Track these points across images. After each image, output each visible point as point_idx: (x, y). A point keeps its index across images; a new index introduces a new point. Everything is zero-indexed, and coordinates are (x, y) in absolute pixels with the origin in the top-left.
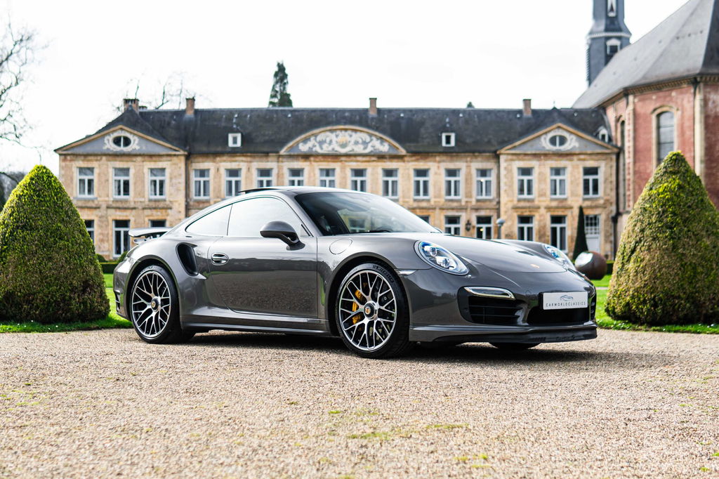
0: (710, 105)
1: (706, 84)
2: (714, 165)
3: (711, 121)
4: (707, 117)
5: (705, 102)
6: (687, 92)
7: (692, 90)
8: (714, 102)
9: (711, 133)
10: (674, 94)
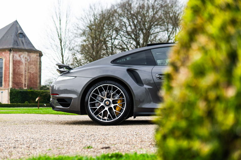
0: (14, 57)
1: (13, 51)
2: (15, 75)
3: (15, 62)
4: (13, 61)
5: (13, 56)
6: (7, 53)
7: (9, 53)
8: (16, 57)
9: (15, 66)
10: (3, 53)
